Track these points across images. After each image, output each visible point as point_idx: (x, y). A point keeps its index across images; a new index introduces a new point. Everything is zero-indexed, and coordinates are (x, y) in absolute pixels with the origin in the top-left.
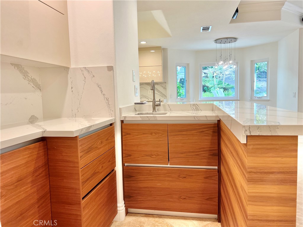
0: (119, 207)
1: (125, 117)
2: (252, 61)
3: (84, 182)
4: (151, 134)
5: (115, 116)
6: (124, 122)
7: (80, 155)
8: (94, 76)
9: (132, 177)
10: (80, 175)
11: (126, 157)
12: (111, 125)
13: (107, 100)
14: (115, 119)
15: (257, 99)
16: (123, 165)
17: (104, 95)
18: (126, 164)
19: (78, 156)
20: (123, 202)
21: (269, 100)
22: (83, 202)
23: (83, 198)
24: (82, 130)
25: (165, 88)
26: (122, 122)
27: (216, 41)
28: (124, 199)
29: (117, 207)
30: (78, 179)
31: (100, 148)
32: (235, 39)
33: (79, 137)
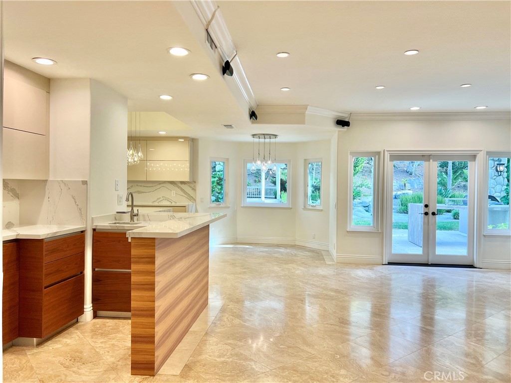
0: (86, 308)
1: (96, 226)
2: (305, 160)
3: (47, 275)
4: (119, 241)
5: (86, 225)
6: (96, 230)
7: (44, 253)
8: (69, 189)
9: (100, 281)
10: (44, 268)
11: (95, 262)
12: (82, 232)
13: (80, 209)
14: (86, 227)
15: (310, 208)
16: (93, 270)
17: (77, 205)
18: (96, 269)
19: (43, 254)
20: (91, 305)
21: (322, 210)
22: (45, 291)
23: (45, 288)
24: (48, 234)
25: (194, 189)
26: (94, 230)
27: (254, 135)
28: (93, 302)
29: (83, 308)
30: (42, 271)
31: (66, 251)
32: (276, 136)
33: (45, 240)
